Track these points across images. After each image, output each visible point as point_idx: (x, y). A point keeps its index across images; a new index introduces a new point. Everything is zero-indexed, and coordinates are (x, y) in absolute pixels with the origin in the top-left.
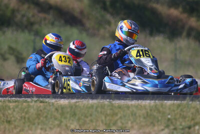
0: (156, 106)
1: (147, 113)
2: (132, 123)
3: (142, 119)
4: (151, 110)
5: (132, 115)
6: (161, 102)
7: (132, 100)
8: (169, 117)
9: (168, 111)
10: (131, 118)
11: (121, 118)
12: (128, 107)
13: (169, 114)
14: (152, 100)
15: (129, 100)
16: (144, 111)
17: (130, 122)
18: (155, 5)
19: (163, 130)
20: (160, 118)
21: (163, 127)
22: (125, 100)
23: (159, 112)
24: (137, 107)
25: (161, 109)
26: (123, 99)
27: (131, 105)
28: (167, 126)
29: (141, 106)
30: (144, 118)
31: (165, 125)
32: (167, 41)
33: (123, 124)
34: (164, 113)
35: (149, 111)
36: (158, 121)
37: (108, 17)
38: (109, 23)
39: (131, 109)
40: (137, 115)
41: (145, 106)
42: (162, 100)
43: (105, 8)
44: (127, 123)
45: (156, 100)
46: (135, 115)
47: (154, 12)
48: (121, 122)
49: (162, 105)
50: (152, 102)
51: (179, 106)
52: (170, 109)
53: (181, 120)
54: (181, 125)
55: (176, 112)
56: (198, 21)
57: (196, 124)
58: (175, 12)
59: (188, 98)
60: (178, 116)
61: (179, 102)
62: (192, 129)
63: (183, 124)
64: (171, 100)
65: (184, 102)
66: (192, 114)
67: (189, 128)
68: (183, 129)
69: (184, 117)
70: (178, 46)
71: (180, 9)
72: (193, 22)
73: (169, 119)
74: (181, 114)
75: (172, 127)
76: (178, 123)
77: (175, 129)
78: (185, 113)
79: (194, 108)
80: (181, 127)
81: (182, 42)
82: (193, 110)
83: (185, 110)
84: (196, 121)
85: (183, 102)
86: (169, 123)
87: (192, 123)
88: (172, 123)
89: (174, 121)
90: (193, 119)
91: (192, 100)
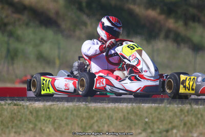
0: (133, 109)
1: (124, 116)
2: (108, 126)
3: (118, 123)
4: (128, 113)
5: (109, 118)
6: (138, 105)
7: (109, 103)
8: (147, 120)
9: (145, 115)
10: (107, 121)
11: (97, 121)
12: (104, 110)
13: (146, 118)
14: (129, 103)
15: (106, 103)
16: (121, 114)
17: (106, 126)
18: (132, 6)
19: (140, 133)
20: (137, 121)
21: (140, 131)
22: (101, 103)
23: (136, 115)
24: (113, 110)
25: (138, 112)
26: (99, 102)
27: (108, 108)
28: (145, 130)
29: (118, 109)
30: (121, 121)
31: (143, 129)
32: (145, 43)
33: (99, 127)
34: (141, 116)
35: (126, 114)
36: (135, 125)
37: (84, 18)
38: (85, 24)
39: (107, 112)
40: (114, 118)
41: (122, 109)
42: (139, 103)
43: (80, 9)
44: (104, 126)
45: (133, 103)
46: (112, 118)
47: (131, 13)
48: (97, 126)
49: (139, 108)
50: (130, 105)
51: (156, 109)
52: (147, 112)
53: (158, 123)
54: (158, 128)
55: (154, 115)
56: (176, 22)
57: (174, 127)
58: (152, 13)
59: (166, 101)
60: (155, 119)
61: (156, 105)
62: (170, 133)
63: (161, 127)
64: (149, 103)
65: (162, 105)
66: (170, 117)
67: (167, 131)
68: (160, 133)
69: (162, 121)
70: (155, 48)
71: (158, 10)
72: (171, 23)
73: (146, 123)
74: (158, 118)
75: (149, 131)
76: (156, 127)
77: (152, 132)
78: (162, 117)
79: (172, 111)
80: (158, 131)
81: (160, 44)
82: (171, 114)
83: (162, 113)
84: (174, 124)
85: (160, 105)
86: (146, 126)
87: (170, 126)
88: (149, 126)
89: (151, 124)
90: (171, 123)
91: (170, 103)
